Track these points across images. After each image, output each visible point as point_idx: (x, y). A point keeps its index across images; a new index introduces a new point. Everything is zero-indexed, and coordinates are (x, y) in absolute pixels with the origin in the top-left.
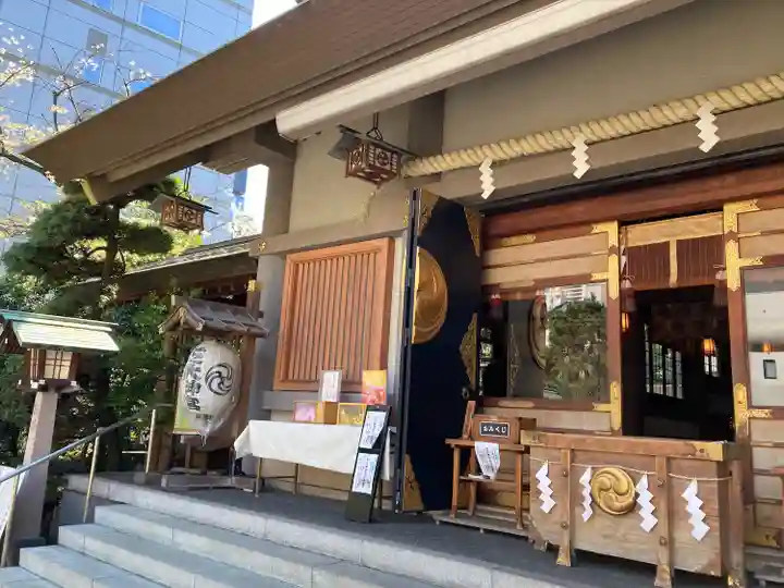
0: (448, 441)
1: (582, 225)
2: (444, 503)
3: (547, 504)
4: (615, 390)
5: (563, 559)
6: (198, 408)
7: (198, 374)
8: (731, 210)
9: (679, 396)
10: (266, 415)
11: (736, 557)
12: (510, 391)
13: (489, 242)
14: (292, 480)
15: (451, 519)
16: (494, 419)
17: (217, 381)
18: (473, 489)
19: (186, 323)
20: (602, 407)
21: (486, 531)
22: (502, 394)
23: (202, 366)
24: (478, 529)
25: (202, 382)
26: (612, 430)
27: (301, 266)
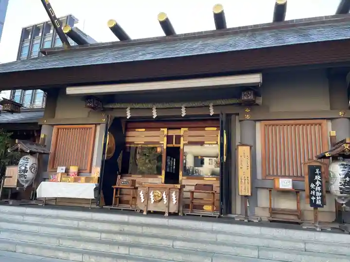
0: (113, 186)
1: (158, 128)
2: (110, 204)
3: (143, 200)
4: (163, 172)
5: (145, 213)
6: (25, 178)
7: (27, 166)
8: (183, 129)
9: (174, 172)
10: (44, 180)
11: (181, 209)
12: (129, 172)
13: (127, 129)
14: (55, 201)
15: (112, 207)
16: (125, 180)
17: (33, 169)
18: (118, 199)
19: (21, 149)
20: (160, 177)
21: (123, 210)
22: (127, 172)
23: (28, 164)
24: (121, 209)
25: (28, 169)
26: (162, 183)
27: (60, 130)
